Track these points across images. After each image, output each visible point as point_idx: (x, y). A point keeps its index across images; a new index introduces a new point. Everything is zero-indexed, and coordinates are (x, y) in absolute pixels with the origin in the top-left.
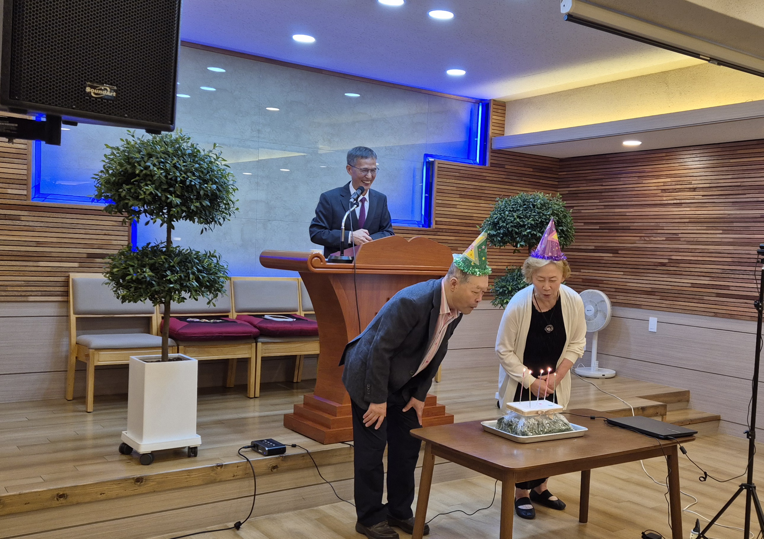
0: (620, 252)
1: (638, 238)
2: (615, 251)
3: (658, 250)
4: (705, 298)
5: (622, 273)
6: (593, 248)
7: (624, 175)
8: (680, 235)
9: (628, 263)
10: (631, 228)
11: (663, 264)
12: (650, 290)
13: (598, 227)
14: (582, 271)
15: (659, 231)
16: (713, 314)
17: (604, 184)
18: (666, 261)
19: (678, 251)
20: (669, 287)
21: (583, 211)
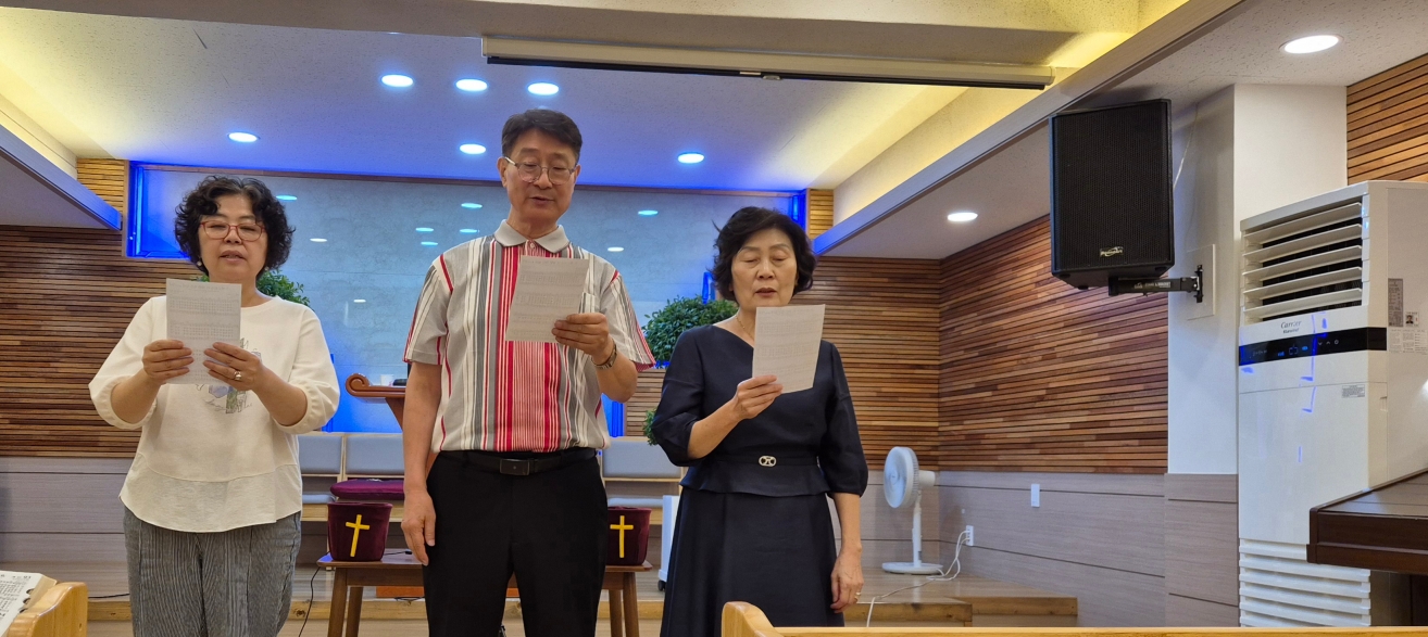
0: (1000, 387)
1: (1015, 363)
2: (992, 387)
3: (1035, 376)
4: (1086, 444)
5: (1001, 420)
6: (973, 386)
7: (999, 270)
8: (1057, 350)
9: (1008, 402)
10: (1009, 347)
11: (1041, 398)
12: (1029, 441)
13: (977, 354)
14: (966, 422)
15: (1036, 347)
16: (1092, 470)
17: (981, 287)
18: (1043, 392)
19: (1054, 374)
20: (1048, 433)
21: (963, 333)
